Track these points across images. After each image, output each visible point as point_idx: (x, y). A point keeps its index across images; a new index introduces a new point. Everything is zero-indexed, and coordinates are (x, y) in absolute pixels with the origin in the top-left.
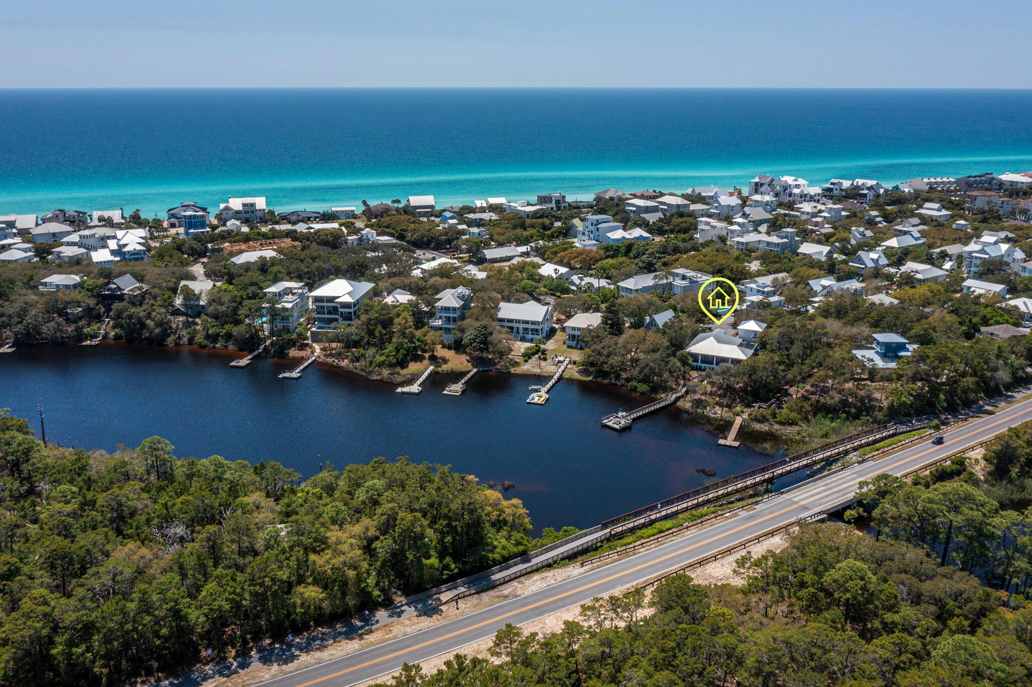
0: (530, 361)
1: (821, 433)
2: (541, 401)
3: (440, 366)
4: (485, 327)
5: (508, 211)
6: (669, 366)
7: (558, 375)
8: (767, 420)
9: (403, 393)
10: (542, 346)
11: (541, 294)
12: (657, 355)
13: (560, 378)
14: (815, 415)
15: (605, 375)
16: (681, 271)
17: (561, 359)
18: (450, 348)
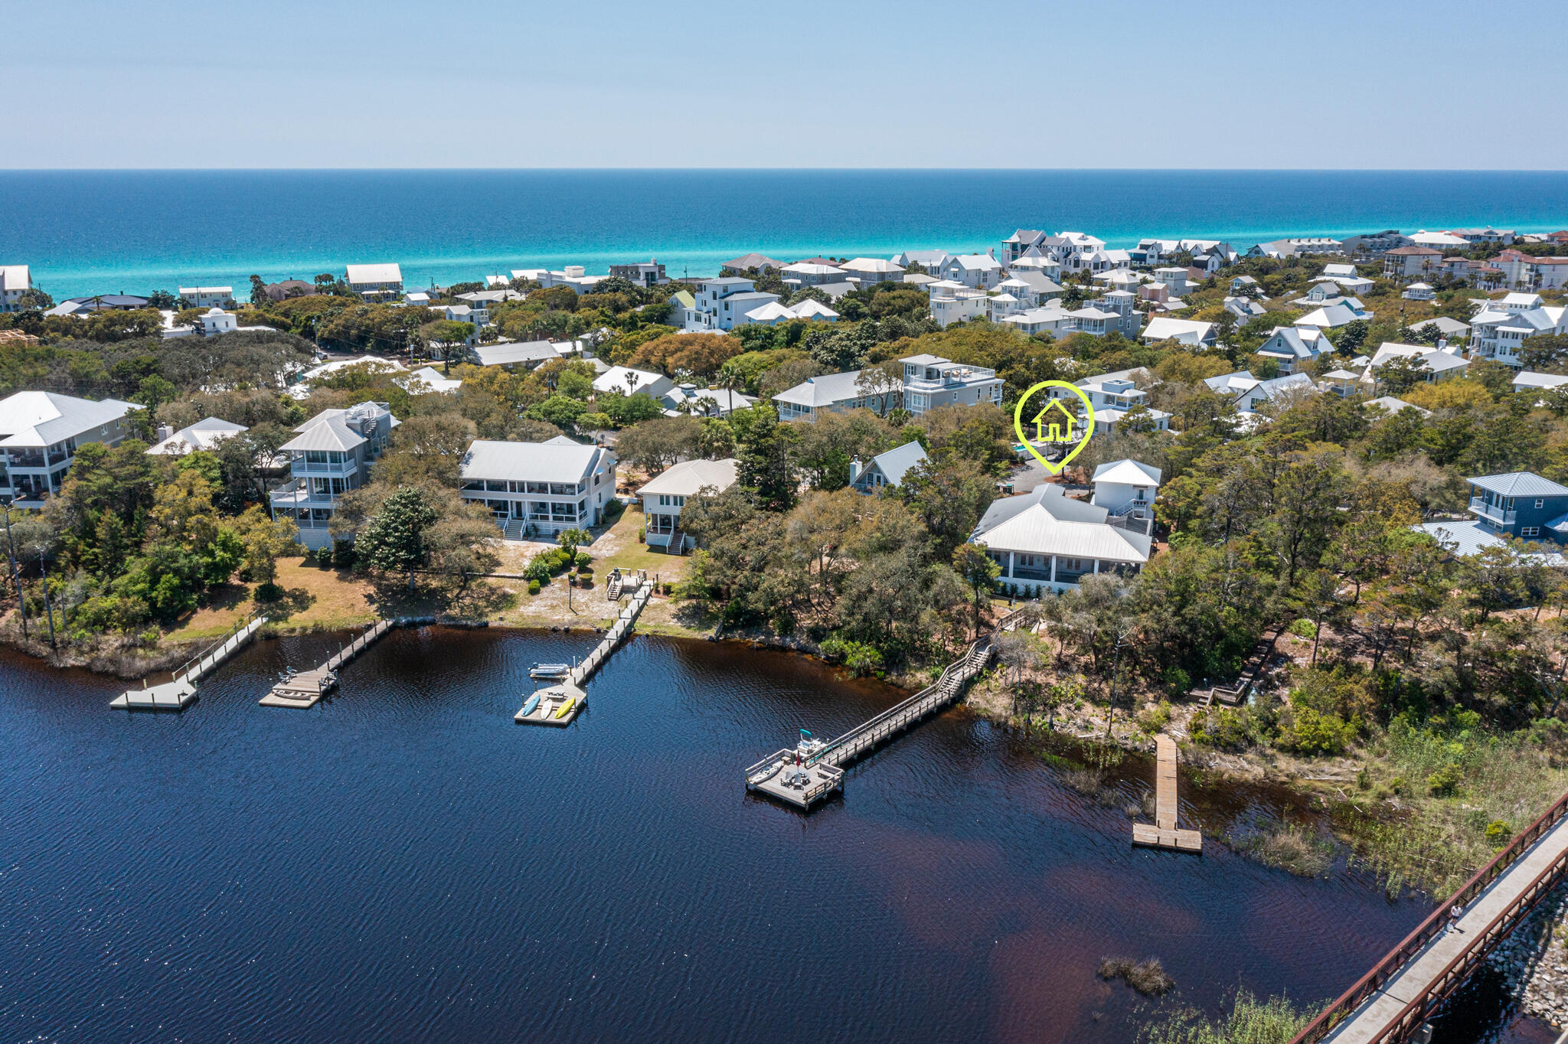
0: (545, 592)
1: (1434, 779)
2: (561, 713)
3: (283, 618)
4: (413, 501)
5: (547, 286)
6: (935, 588)
7: (619, 628)
8: (1251, 742)
9: (132, 708)
10: (582, 550)
11: (591, 427)
12: (898, 561)
13: (627, 636)
14: (1384, 719)
15: (753, 621)
16: (924, 360)
17: (631, 581)
18: (325, 565)
